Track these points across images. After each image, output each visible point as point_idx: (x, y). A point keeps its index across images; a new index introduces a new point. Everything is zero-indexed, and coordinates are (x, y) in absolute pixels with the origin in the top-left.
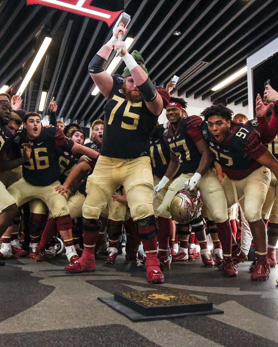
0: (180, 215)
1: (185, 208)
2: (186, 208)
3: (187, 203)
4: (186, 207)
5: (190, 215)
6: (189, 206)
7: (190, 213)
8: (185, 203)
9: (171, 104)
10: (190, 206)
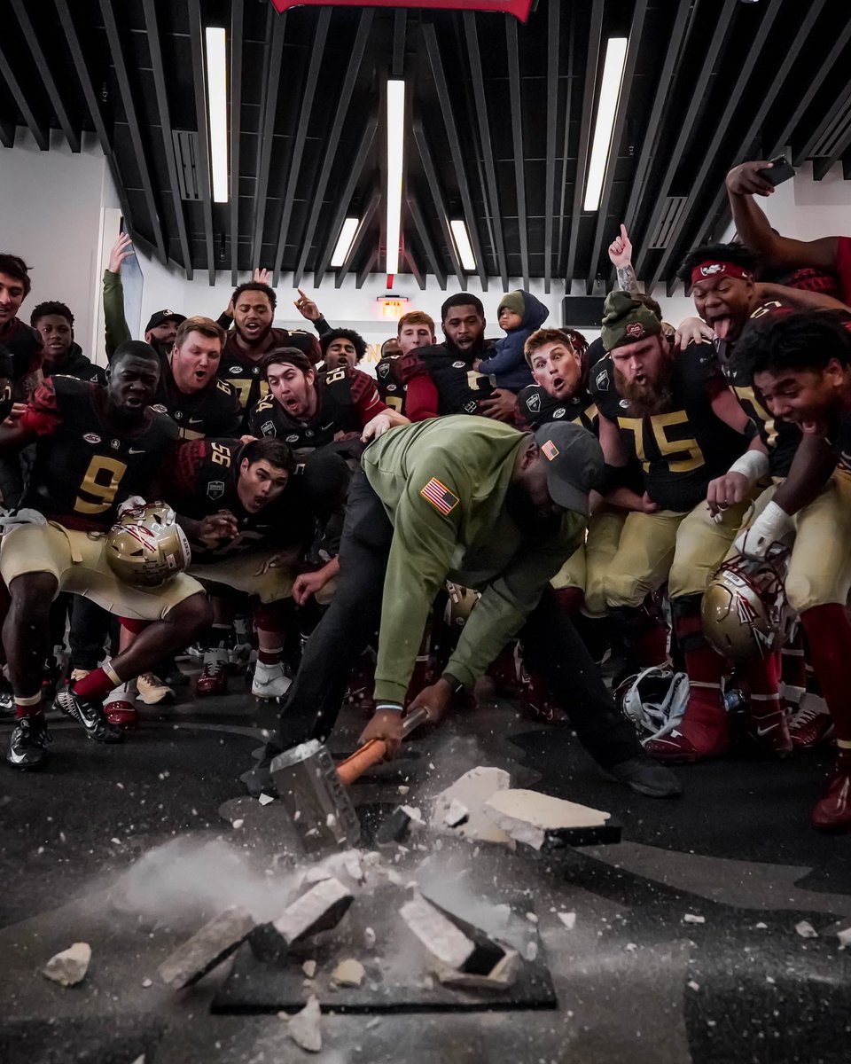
0: (730, 643)
1: (741, 624)
2: (742, 621)
3: (747, 603)
4: (744, 619)
5: (762, 642)
6: (753, 615)
7: (761, 635)
8: (740, 606)
9: (705, 269)
10: (757, 616)
